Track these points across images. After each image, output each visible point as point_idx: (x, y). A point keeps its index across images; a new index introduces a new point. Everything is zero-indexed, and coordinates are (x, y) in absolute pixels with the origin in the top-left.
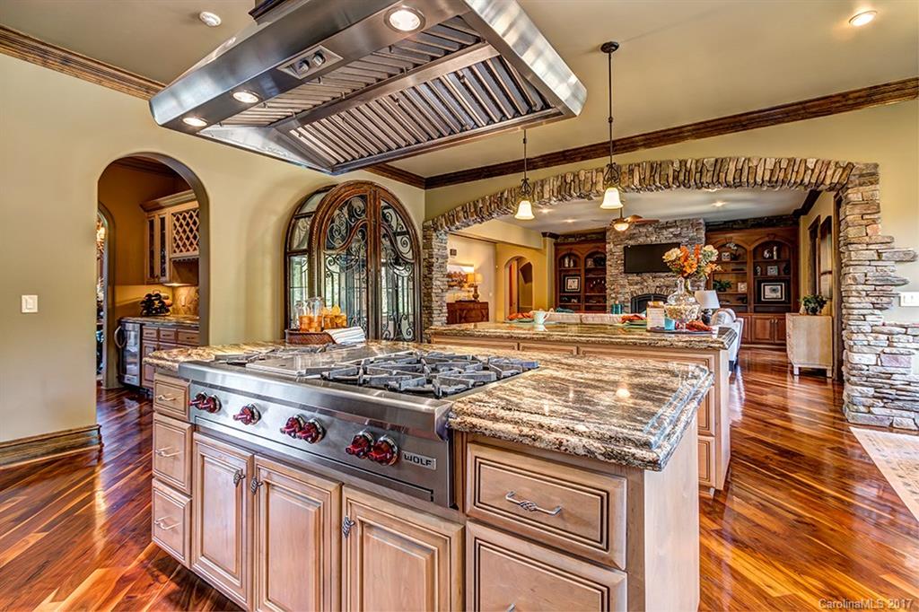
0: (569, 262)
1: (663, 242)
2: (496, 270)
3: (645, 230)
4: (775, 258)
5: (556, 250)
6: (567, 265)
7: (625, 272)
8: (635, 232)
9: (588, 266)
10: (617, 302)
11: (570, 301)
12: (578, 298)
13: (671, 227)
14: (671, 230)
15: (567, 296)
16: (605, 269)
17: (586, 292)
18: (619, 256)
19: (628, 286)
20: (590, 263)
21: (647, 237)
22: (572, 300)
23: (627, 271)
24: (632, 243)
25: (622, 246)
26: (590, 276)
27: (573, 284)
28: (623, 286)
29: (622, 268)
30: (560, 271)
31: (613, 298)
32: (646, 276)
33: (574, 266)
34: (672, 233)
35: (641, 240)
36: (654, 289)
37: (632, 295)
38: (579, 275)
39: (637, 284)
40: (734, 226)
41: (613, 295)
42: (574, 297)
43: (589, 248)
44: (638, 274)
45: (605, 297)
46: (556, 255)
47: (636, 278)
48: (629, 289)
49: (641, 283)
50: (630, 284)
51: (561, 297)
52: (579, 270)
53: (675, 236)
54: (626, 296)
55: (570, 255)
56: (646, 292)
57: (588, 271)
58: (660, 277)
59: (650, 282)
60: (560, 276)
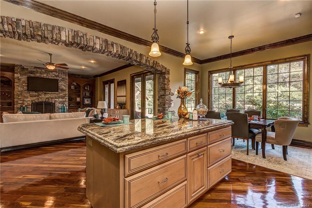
1: (50, 78)
3: (40, 71)
4: (88, 90)
7: (28, 90)
8: (34, 70)
10: (24, 106)
13: (53, 72)
18: (24, 81)
19: (29, 97)
21: (41, 74)
24: (32, 75)
25: (26, 76)
28: (27, 98)
29: (26, 88)
32: (40, 93)
34: (54, 74)
35: (38, 75)
36: (45, 99)
37: (32, 102)
39: (35, 96)
40: (75, 76)
41: (20, 102)
44: (36, 91)
45: (13, 102)
47: (34, 93)
48: (30, 99)
49: (38, 96)
50: (31, 96)
53: (56, 76)
54: (29, 102)
56: (40, 100)
58: (48, 94)
59: (43, 96)
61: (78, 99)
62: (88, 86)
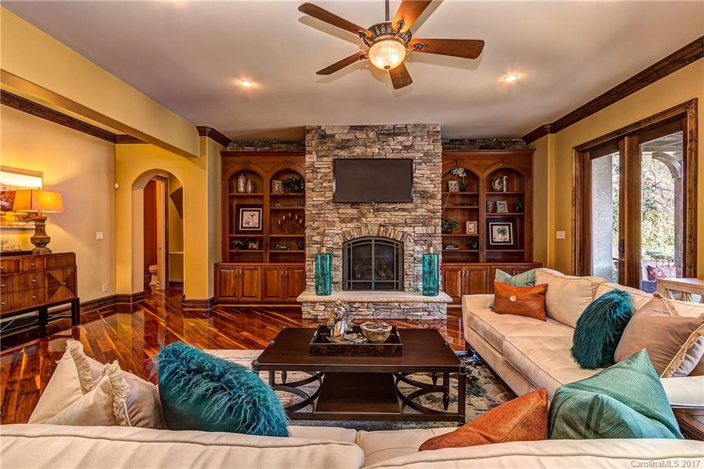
0: (246, 184)
1: (390, 156)
2: (115, 192)
3: (364, 136)
4: (505, 190)
5: (224, 163)
6: (242, 189)
7: (334, 201)
8: (349, 137)
9: (274, 193)
10: (324, 250)
11: (245, 247)
12: (261, 240)
13: (399, 134)
14: (400, 138)
15: (240, 239)
16: (303, 197)
17: (271, 233)
18: (326, 174)
19: (338, 224)
20: (278, 187)
21: (367, 147)
22: (251, 245)
23: (337, 200)
24: (345, 154)
25: (331, 159)
26: (278, 206)
27: (250, 219)
28: (332, 224)
29: (330, 194)
30: (231, 197)
31: (316, 243)
32: (365, 208)
33: (254, 190)
34: (401, 143)
35: (358, 151)
36: (376, 229)
37: (344, 237)
38: (261, 206)
39: (351, 220)
41: (317, 238)
42: (253, 240)
43: (278, 163)
44: (354, 204)
45: (303, 239)
46: (224, 171)
47: (350, 211)
48: (339, 228)
49: (358, 219)
50: (343, 221)
51: (232, 239)
52: (261, 197)
53: (406, 148)
54: (336, 239)
55: (247, 172)
56: (365, 233)
57: (274, 198)
58: (384, 210)
59: (371, 217)
60: (231, 206)
61: (471, 228)
62: (504, 178)
